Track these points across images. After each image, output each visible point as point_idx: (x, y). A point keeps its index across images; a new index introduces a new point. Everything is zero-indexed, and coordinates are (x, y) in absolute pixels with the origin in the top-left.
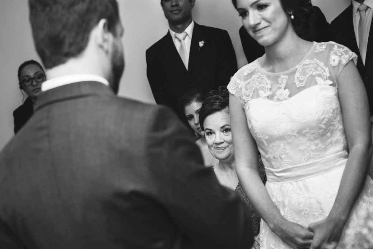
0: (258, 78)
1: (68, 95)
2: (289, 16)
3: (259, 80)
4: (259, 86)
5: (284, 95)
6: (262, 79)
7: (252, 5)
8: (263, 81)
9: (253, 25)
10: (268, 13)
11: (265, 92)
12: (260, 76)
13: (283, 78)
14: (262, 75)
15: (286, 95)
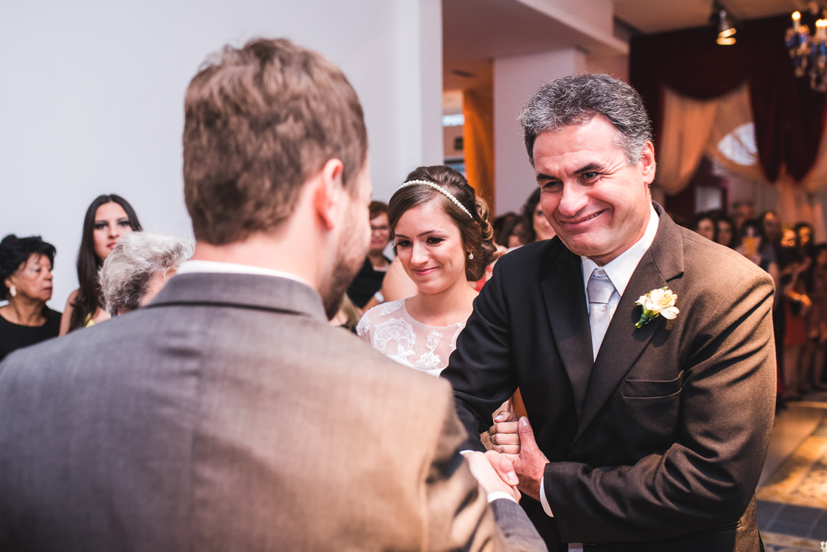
0: (400, 325)
1: (226, 297)
2: (467, 254)
3: (402, 328)
4: (400, 338)
5: (432, 362)
6: (405, 328)
7: (421, 236)
8: (406, 331)
9: (418, 264)
10: (441, 250)
11: (406, 350)
12: (402, 322)
13: (435, 336)
14: (405, 322)
15: (435, 363)
